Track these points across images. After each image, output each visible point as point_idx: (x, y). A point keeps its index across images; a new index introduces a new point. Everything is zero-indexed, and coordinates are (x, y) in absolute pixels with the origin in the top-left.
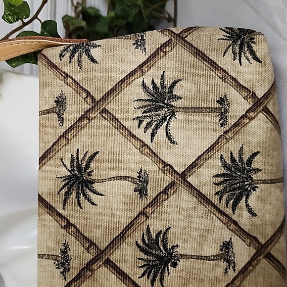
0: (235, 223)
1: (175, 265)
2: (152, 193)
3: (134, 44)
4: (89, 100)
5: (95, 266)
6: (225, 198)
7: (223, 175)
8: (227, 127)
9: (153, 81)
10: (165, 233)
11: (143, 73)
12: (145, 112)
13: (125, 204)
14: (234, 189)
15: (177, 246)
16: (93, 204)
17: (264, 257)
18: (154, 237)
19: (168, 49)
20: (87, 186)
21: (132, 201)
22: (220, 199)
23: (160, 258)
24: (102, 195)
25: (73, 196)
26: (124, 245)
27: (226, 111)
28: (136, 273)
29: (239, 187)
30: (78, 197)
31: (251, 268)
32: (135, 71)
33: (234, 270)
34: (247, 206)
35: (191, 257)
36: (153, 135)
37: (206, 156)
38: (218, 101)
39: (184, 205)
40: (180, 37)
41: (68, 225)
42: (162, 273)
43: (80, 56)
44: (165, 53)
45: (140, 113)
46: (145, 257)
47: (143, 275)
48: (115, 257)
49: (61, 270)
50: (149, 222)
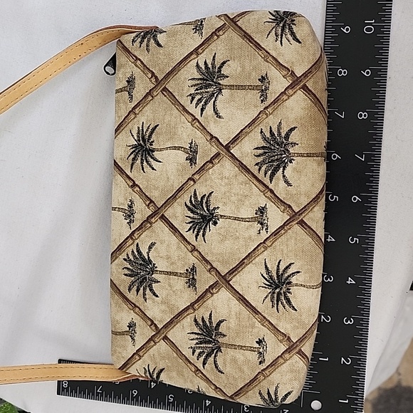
0: (272, 191)
1: (215, 223)
2: (200, 162)
3: (193, 29)
4: (153, 80)
5: (153, 220)
6: (263, 168)
7: (263, 148)
8: (267, 103)
9: (205, 62)
10: (208, 196)
11: (198, 55)
12: (197, 90)
13: (178, 170)
14: (273, 161)
15: (218, 208)
16: (153, 169)
17: (297, 223)
18: (199, 199)
19: (221, 33)
20: (149, 154)
21: (184, 168)
22: (259, 170)
23: (203, 217)
24: (160, 162)
25: (139, 161)
26: (175, 204)
27: (267, 89)
28: (184, 228)
29: (277, 160)
30: (142, 163)
31: (283, 231)
32: (191, 54)
33: (267, 232)
34: (284, 176)
35: (230, 218)
36: (202, 110)
37: (247, 130)
38: (259, 80)
39: (226, 174)
40: (233, 21)
41: (134, 185)
42: (204, 229)
43: (149, 41)
44: (218, 36)
45: (192, 91)
46: (192, 215)
47: (190, 230)
48: (168, 213)
49: (128, 221)
50: (196, 186)
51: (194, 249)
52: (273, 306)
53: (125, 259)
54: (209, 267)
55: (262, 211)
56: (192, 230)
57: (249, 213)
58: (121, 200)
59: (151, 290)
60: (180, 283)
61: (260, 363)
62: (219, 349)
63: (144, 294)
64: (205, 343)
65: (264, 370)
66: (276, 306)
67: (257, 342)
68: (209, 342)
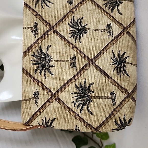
51: (74, 47)
52: (118, 74)
53: (32, 55)
54: (83, 56)
55: (109, 26)
56: (73, 37)
57: (103, 27)
58: (30, 22)
59: (49, 71)
60: (66, 66)
61: (114, 105)
62: (90, 100)
63: (45, 74)
64: (82, 98)
65: (116, 108)
66: (119, 74)
67: (110, 94)
68: (85, 97)
